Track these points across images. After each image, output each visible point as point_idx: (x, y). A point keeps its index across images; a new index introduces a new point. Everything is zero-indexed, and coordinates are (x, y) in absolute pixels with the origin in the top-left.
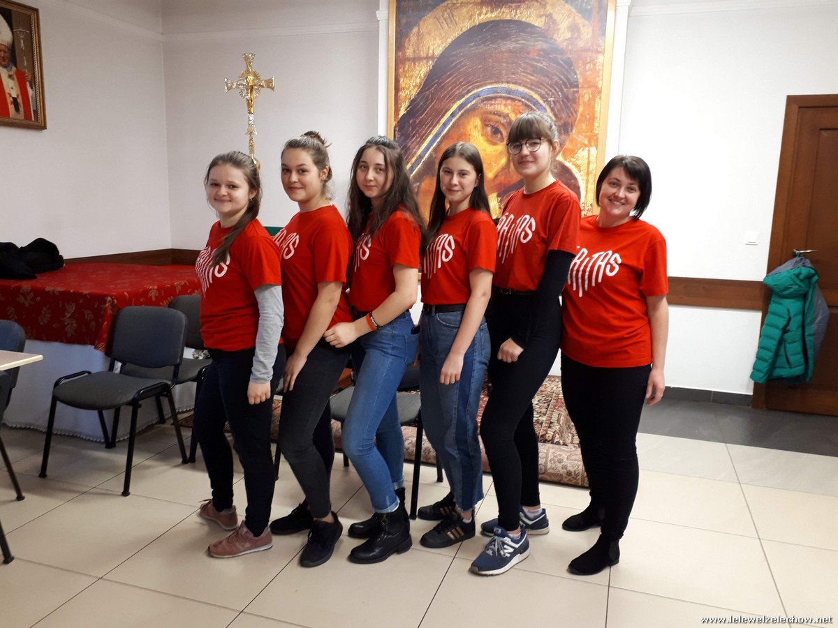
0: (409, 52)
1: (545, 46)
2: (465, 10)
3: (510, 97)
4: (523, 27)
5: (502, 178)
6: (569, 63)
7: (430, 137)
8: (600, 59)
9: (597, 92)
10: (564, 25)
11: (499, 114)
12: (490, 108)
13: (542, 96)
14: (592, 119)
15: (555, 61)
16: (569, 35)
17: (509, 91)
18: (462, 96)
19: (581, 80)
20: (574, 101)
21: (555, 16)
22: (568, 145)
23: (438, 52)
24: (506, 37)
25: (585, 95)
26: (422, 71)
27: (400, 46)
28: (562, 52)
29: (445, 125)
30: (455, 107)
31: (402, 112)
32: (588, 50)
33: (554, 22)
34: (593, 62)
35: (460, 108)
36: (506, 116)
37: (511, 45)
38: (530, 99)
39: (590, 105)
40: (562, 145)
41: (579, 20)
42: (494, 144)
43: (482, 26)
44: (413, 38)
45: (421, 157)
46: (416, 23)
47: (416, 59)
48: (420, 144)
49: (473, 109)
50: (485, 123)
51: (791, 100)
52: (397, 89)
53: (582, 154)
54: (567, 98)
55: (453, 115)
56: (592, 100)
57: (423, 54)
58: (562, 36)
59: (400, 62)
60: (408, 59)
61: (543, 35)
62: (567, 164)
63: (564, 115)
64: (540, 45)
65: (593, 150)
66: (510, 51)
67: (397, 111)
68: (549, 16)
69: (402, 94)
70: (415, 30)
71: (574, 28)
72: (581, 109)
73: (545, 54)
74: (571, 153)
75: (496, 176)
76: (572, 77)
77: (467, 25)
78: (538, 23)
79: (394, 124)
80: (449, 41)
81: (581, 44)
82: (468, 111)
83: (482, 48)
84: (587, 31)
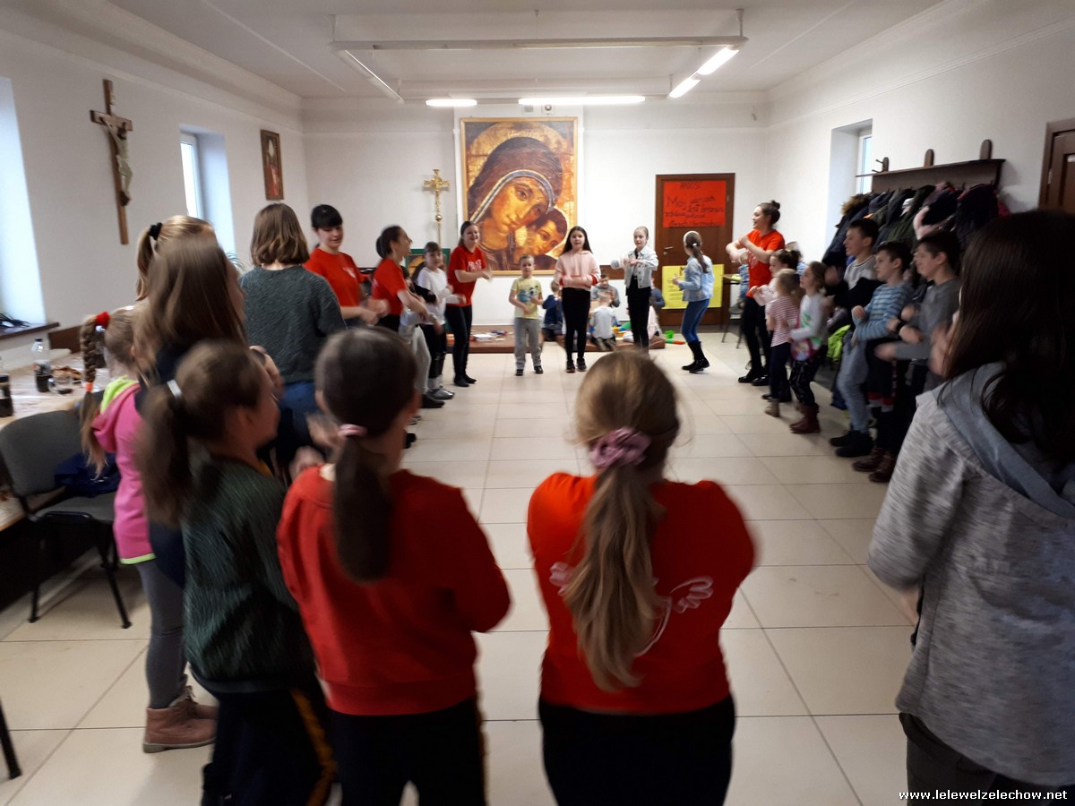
0: (473, 152)
1: (545, 151)
2: (502, 131)
3: (529, 177)
4: (534, 141)
5: (527, 218)
6: (557, 160)
7: (487, 197)
8: (572, 158)
9: (572, 174)
10: (553, 141)
11: (524, 185)
12: (518, 182)
13: (545, 176)
14: (570, 188)
15: (550, 159)
16: (556, 146)
17: (528, 173)
18: (503, 176)
19: (563, 169)
20: (561, 178)
21: (549, 136)
22: (559, 201)
23: (489, 152)
24: (525, 146)
25: (566, 176)
26: (481, 162)
27: (468, 149)
28: (553, 154)
29: (495, 191)
30: (500, 181)
31: (471, 184)
32: (566, 154)
33: (548, 139)
34: (569, 159)
35: (503, 182)
36: (527, 186)
37: (527, 150)
38: (539, 177)
39: (569, 181)
40: (556, 200)
41: (560, 138)
42: (522, 200)
43: (512, 139)
44: (475, 145)
45: (483, 208)
46: (476, 137)
47: (478, 156)
48: (482, 201)
49: (510, 183)
50: (517, 189)
51: (658, 177)
52: (468, 171)
53: (567, 205)
54: (557, 177)
55: (500, 185)
56: (570, 178)
57: (481, 153)
58: (553, 146)
59: (469, 157)
60: (473, 156)
61: (544, 145)
62: (560, 210)
63: (556, 186)
64: (543, 150)
65: (572, 203)
66: (528, 153)
67: (468, 183)
68: (546, 136)
69: (470, 174)
70: (476, 140)
71: (559, 143)
72: (564, 183)
73: (545, 155)
74: (561, 205)
75: (525, 217)
76: (560, 167)
77: (504, 139)
78: (541, 139)
79: (467, 190)
80: (495, 147)
81: (562, 150)
82: (508, 183)
83: (513, 151)
84: (565, 145)
